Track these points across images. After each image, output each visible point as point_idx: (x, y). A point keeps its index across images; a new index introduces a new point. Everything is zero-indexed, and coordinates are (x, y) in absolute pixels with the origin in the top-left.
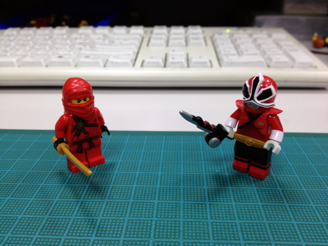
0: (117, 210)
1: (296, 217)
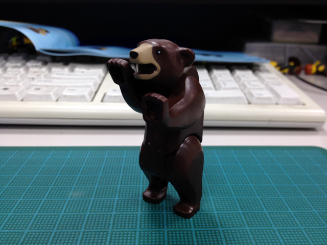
0: (100, 223)
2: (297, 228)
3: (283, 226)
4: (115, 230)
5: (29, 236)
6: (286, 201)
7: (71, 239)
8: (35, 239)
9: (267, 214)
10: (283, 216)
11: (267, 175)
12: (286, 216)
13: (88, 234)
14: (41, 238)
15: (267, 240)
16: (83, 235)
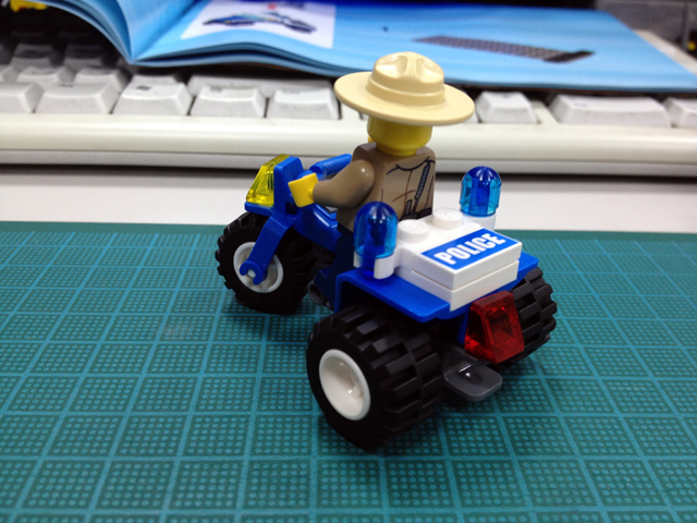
0: (230, 396)
2: (667, 416)
3: (638, 412)
4: (264, 413)
5: (70, 426)
6: (641, 355)
7: (167, 432)
8: (84, 432)
9: (601, 384)
10: (636, 388)
11: (597, 296)
12: (643, 389)
13: (204, 422)
14: (97, 430)
15: (603, 442)
16: (194, 423)
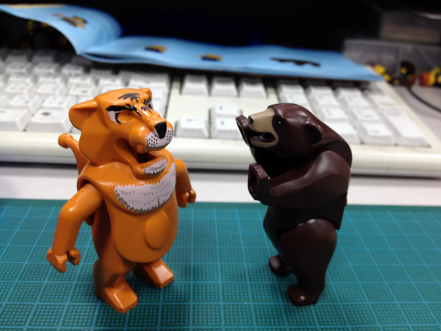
0: (209, 317)
1: (411, 318)
2: (434, 325)
3: (418, 323)
4: (229, 327)
6: (418, 287)
9: (399, 306)
10: (417, 309)
11: (392, 249)
12: (420, 309)
